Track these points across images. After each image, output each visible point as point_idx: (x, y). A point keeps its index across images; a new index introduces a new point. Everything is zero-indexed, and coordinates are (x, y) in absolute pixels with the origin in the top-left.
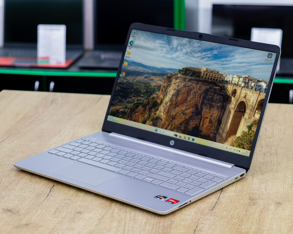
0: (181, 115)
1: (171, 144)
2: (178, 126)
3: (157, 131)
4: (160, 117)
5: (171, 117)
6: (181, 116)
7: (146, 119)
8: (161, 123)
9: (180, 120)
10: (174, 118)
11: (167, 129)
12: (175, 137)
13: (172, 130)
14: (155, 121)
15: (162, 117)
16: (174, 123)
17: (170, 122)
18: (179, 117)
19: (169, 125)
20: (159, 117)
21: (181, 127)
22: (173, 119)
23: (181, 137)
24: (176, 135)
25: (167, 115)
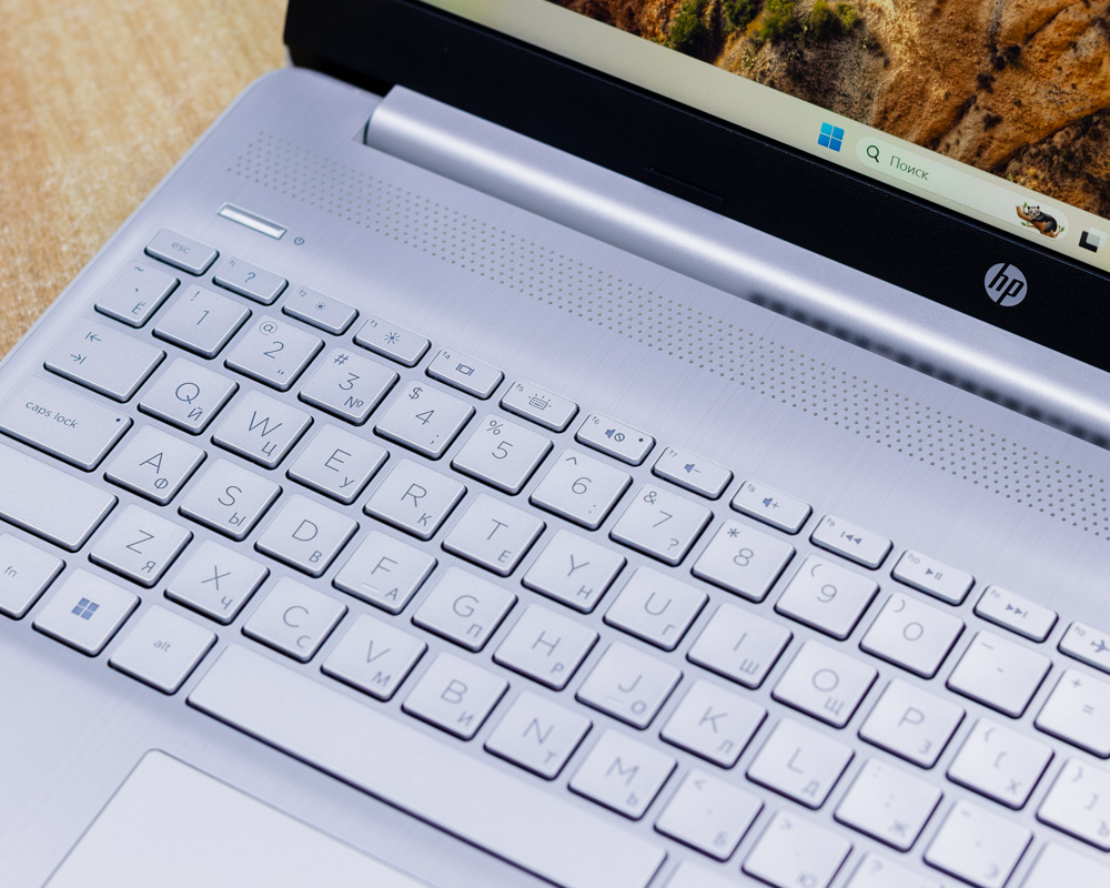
0: (1081, 40)
1: (994, 295)
2: (1057, 139)
3: (836, 146)
4: (859, 23)
5: (981, 38)
6: (1089, 53)
7: (717, 9)
8: (873, 76)
9: (1082, 86)
10: (1009, 55)
11: (947, 150)
12: (1033, 234)
13: (999, 169)
14: (810, 55)
15: (885, 30)
16: (1018, 104)
17: (973, 85)
18: (1068, 57)
19: (961, 112)
20: (847, 20)
21: (1089, 159)
22: (999, 65)
23: (1094, 249)
24: (1047, 224)
25: (937, 12)
